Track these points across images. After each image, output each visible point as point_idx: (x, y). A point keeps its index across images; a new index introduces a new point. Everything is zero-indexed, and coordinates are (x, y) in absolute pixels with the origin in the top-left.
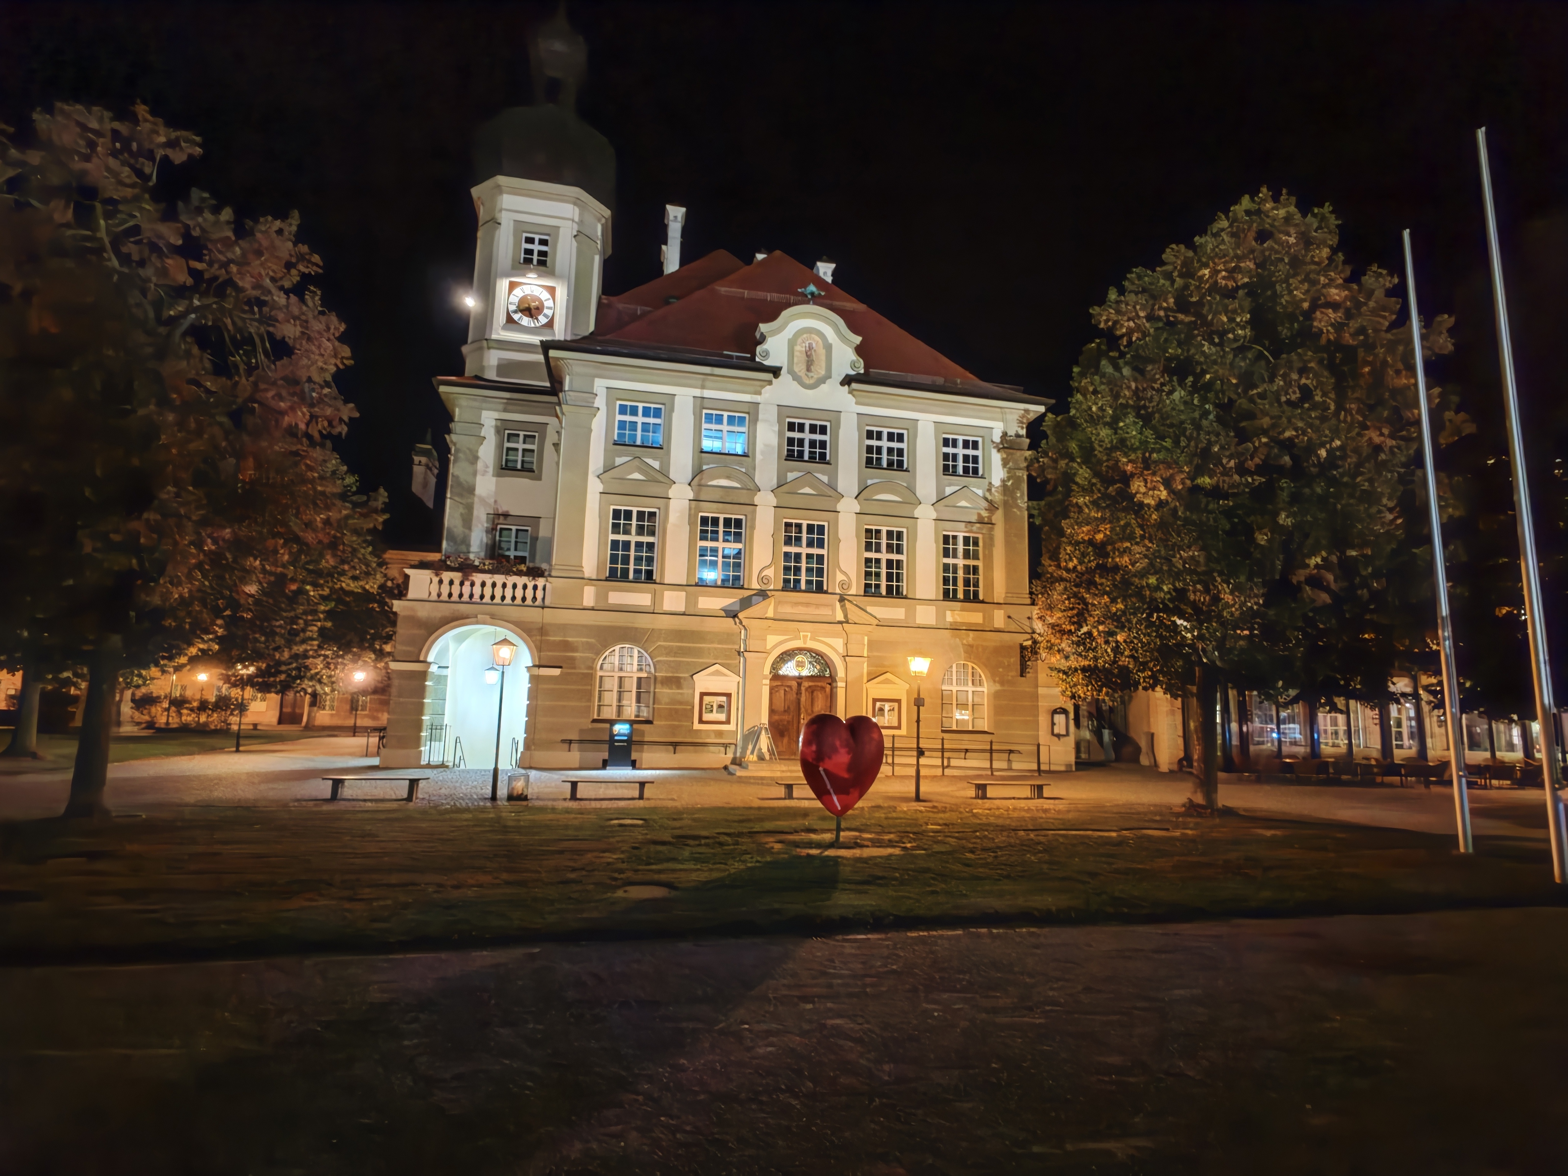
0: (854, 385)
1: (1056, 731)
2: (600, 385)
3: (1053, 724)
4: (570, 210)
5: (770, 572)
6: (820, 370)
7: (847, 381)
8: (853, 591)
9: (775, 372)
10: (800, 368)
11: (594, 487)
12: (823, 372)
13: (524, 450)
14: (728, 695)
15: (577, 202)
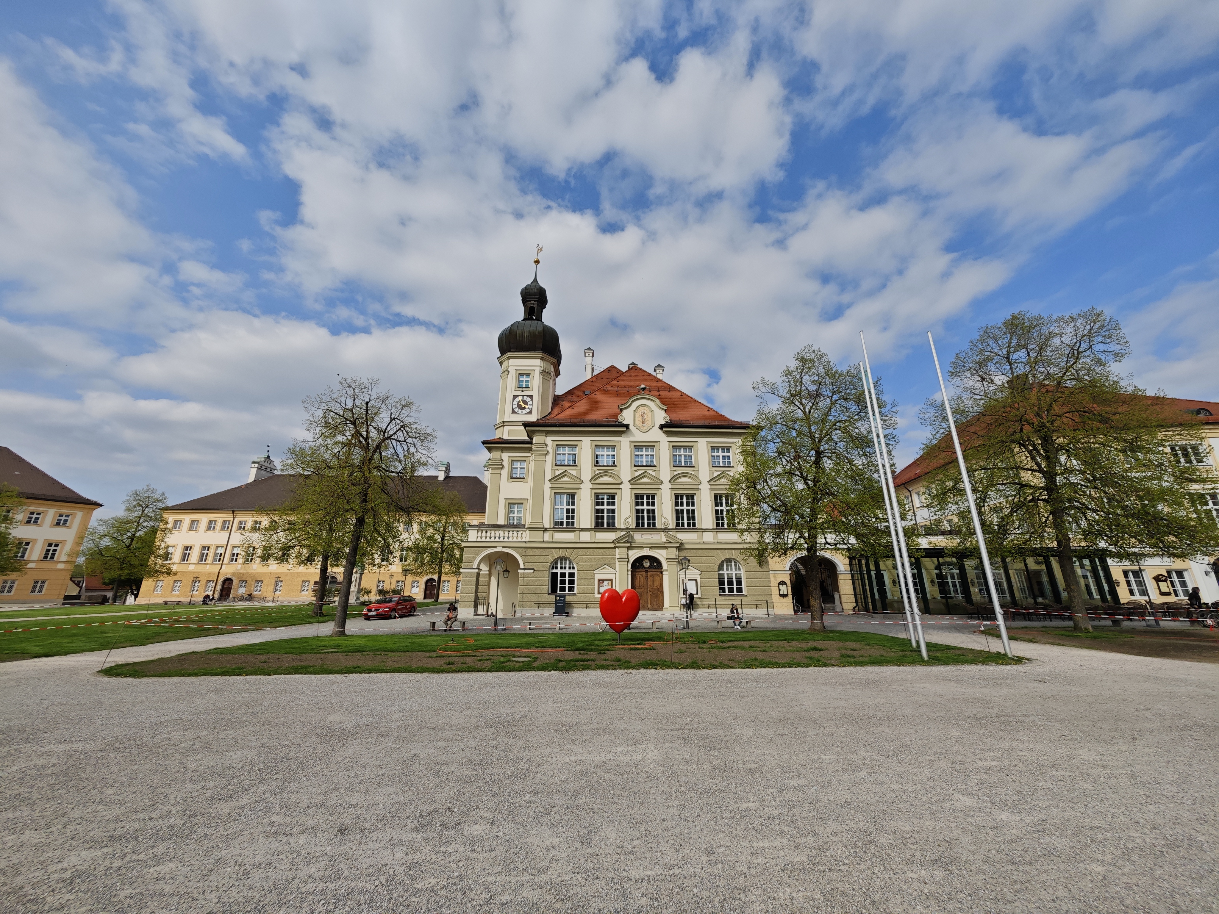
0: (664, 429)
1: (782, 593)
2: (549, 440)
3: (779, 590)
4: (538, 362)
5: (630, 520)
6: (648, 423)
7: (662, 427)
8: (670, 527)
9: (627, 426)
10: (639, 423)
11: (548, 485)
12: (650, 423)
13: (521, 468)
14: (611, 580)
15: (542, 359)
